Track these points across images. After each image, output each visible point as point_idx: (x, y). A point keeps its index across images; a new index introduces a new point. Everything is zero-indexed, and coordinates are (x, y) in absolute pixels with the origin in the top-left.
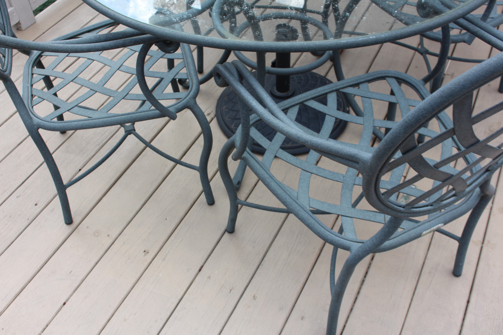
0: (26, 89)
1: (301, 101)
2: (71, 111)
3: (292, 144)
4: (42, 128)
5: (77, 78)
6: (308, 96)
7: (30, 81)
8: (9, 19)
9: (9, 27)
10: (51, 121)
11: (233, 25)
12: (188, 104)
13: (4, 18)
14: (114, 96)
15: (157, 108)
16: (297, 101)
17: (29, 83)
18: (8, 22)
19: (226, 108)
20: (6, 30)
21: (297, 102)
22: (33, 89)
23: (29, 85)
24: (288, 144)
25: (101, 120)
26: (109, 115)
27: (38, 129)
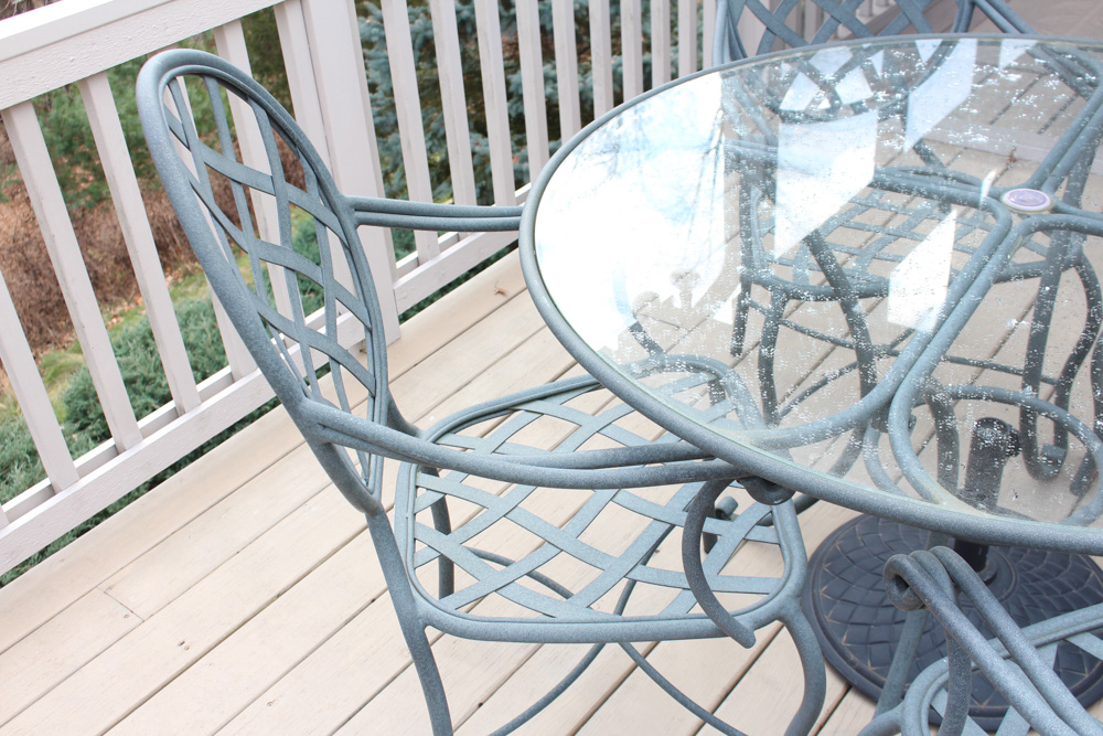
0: (403, 525)
1: (1061, 634)
2: (502, 591)
3: (989, 704)
4: (434, 626)
5: (516, 510)
6: (1079, 624)
7: (411, 504)
8: (386, 366)
9: (384, 382)
10: (455, 612)
11: (950, 467)
12: (783, 612)
13: (377, 364)
14: (605, 567)
15: (710, 615)
16: (1051, 633)
17: (410, 510)
18: (384, 372)
19: (826, 592)
20: (378, 390)
21: (1051, 637)
22: (417, 527)
23: (410, 515)
24: (980, 702)
25: (576, 625)
26: (594, 617)
27: (426, 625)
